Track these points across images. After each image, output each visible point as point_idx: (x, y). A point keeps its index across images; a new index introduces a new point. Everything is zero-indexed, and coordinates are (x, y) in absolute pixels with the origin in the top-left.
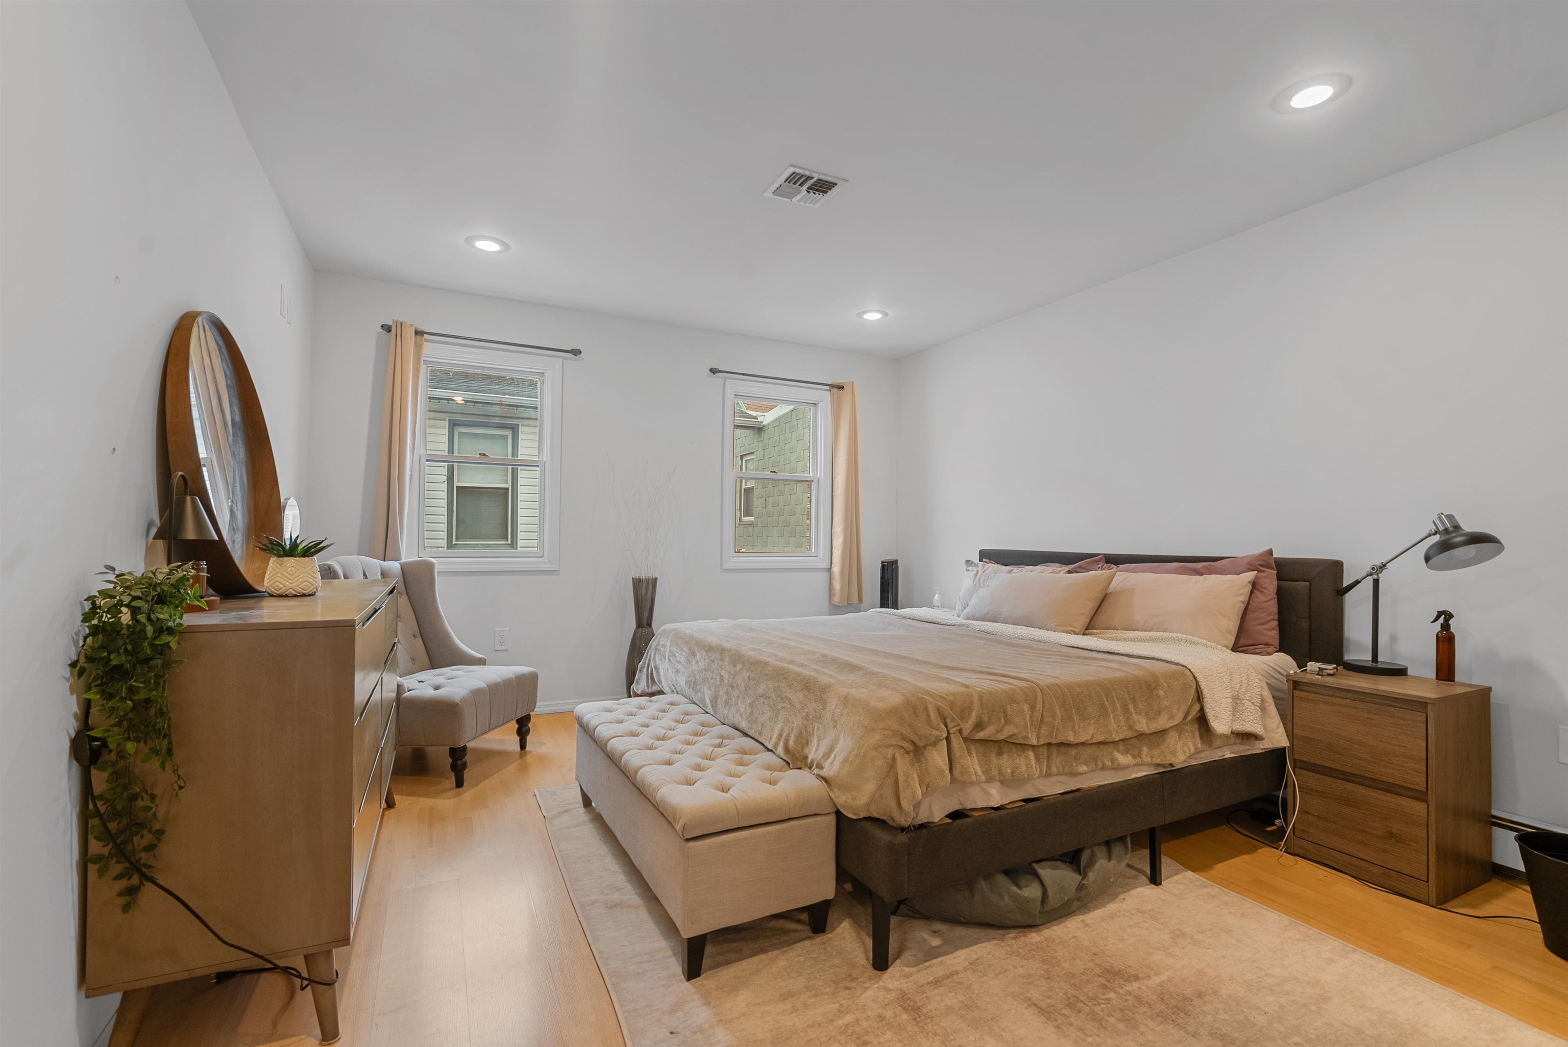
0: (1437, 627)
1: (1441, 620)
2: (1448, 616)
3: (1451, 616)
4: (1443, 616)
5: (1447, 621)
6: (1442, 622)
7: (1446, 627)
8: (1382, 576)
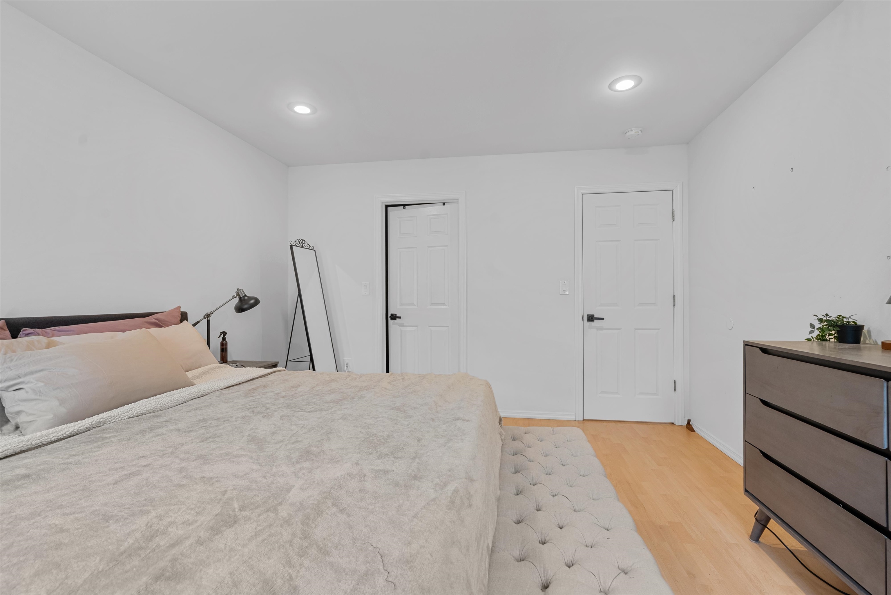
0: (221, 339)
1: (222, 336)
2: (225, 333)
3: (226, 333)
4: (223, 334)
5: (224, 336)
6: (223, 337)
7: (224, 339)
8: (211, 318)
